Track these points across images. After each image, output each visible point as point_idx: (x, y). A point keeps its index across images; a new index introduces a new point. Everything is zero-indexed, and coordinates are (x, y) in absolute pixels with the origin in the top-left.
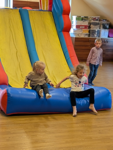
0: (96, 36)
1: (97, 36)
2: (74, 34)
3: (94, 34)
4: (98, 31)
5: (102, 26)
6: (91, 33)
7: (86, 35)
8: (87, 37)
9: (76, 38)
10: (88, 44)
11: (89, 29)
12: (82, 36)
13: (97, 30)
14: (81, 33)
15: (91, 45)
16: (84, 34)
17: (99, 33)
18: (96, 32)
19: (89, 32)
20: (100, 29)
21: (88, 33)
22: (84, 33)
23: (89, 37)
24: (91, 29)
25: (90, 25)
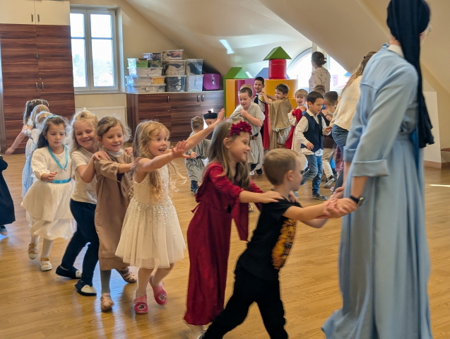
0: (179, 89)
1: (181, 89)
3: (175, 86)
4: (182, 78)
5: (188, 68)
6: (169, 82)
7: (161, 87)
8: (162, 92)
9: (140, 95)
10: (167, 106)
11: (164, 77)
12: (153, 91)
13: (180, 78)
14: (149, 84)
15: (172, 108)
16: (156, 87)
17: (185, 82)
18: (178, 81)
19: (166, 81)
20: (186, 74)
21: (164, 84)
22: (155, 85)
23: (166, 91)
24: (170, 76)
25: (166, 67)
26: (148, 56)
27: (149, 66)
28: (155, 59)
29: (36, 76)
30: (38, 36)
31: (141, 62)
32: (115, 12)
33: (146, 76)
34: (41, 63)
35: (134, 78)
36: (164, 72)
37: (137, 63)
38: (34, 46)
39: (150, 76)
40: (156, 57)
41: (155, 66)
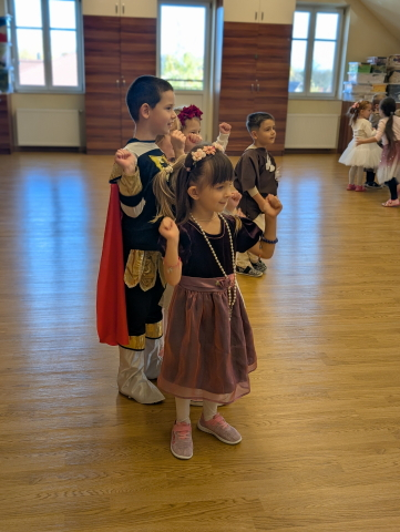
2: (353, 94)
3: (396, 95)
11: (386, 84)
14: (368, 92)
19: (387, 90)
21: (384, 93)
24: (392, 83)
25: (390, 73)
26: (371, 61)
27: (371, 72)
28: (379, 64)
29: (252, 78)
30: (260, 35)
31: (363, 67)
32: (343, 11)
33: (366, 82)
34: (259, 64)
35: (354, 85)
36: (387, 79)
37: (359, 68)
38: (255, 45)
39: (372, 82)
40: (380, 62)
41: (378, 71)
